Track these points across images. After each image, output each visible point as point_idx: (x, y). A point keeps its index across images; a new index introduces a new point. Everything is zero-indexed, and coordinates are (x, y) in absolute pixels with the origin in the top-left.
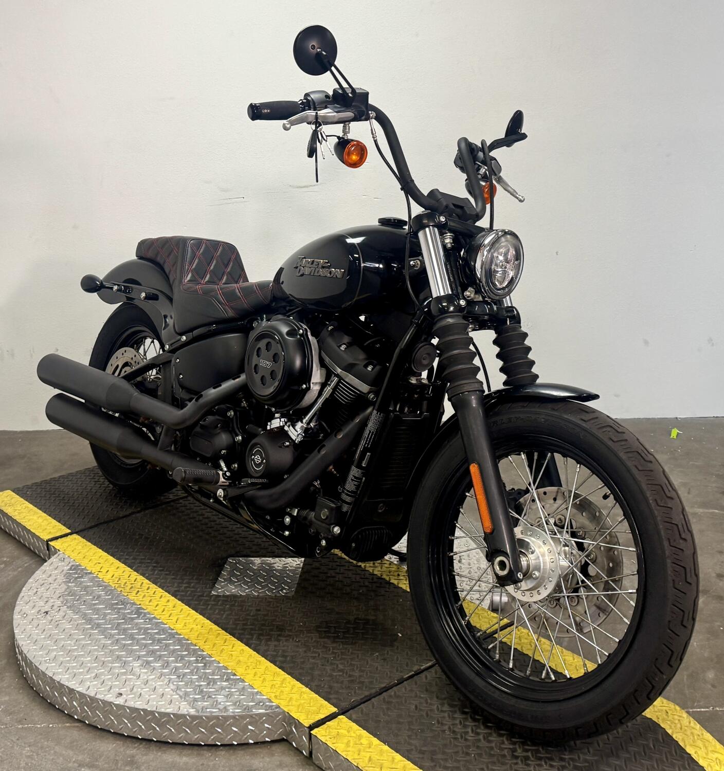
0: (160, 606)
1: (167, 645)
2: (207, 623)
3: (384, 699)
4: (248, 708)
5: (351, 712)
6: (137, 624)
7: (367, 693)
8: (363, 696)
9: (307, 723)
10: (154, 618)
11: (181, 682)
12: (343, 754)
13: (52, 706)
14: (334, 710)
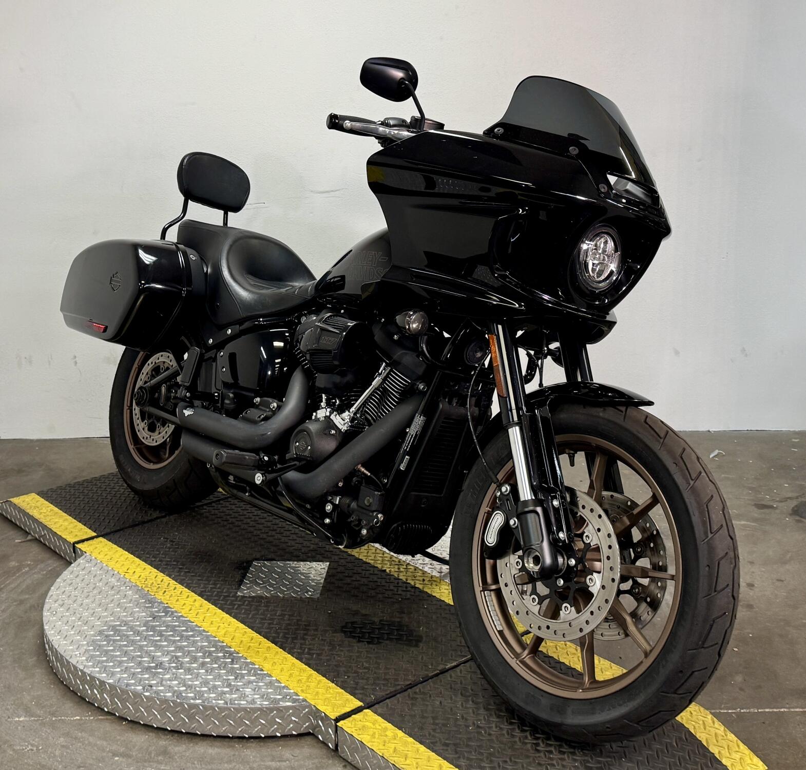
0: (187, 605)
1: (195, 642)
2: (234, 622)
3: (409, 695)
4: (276, 701)
5: (377, 706)
6: (164, 622)
7: (392, 689)
8: (389, 692)
9: (333, 716)
10: (182, 616)
11: (210, 675)
12: (369, 745)
13: (82, 699)
14: (360, 704)
